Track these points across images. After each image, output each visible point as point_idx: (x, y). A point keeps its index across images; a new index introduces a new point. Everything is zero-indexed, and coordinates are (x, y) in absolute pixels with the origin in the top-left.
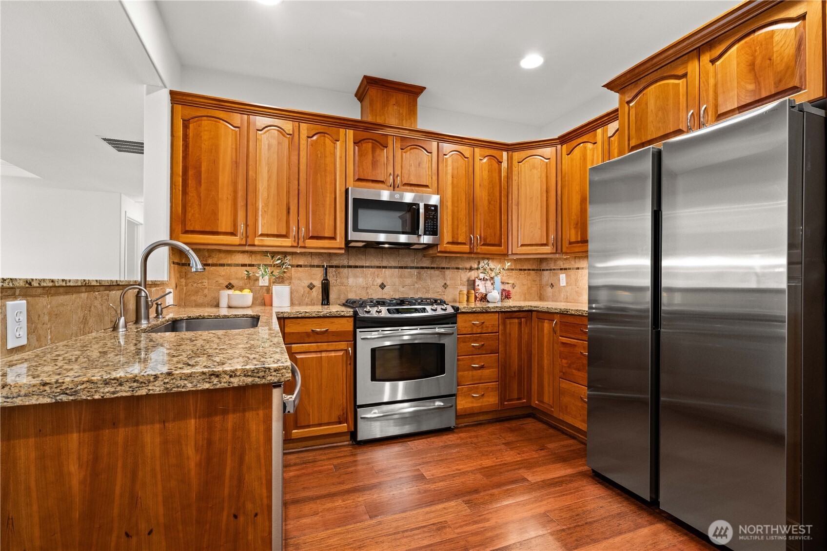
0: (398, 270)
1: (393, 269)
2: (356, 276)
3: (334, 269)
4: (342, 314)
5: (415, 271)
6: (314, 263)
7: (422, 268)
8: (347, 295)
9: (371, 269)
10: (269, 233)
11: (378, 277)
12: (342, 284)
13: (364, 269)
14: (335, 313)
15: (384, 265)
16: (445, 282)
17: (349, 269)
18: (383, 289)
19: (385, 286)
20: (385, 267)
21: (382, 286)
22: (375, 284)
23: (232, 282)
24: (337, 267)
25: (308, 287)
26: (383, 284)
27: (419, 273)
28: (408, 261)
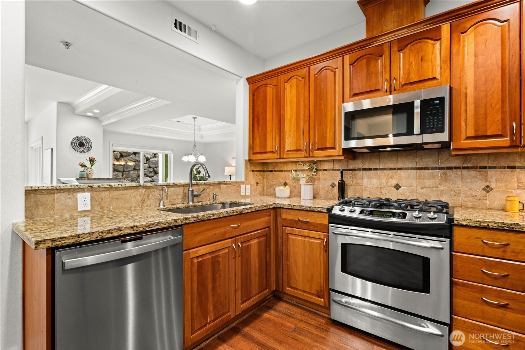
0: (416, 171)
1: (409, 171)
2: (370, 178)
3: (351, 172)
4: (319, 210)
5: (440, 172)
6: (335, 167)
7: (450, 168)
8: (362, 194)
9: (385, 171)
11: (392, 178)
12: (358, 184)
13: (378, 171)
14: (314, 208)
15: (399, 167)
16: (487, 184)
17: (364, 171)
18: (397, 189)
19: (400, 187)
20: (401, 169)
21: (397, 187)
22: (389, 184)
24: (353, 170)
25: (331, 185)
26: (397, 185)
27: (445, 174)
28: (429, 162)
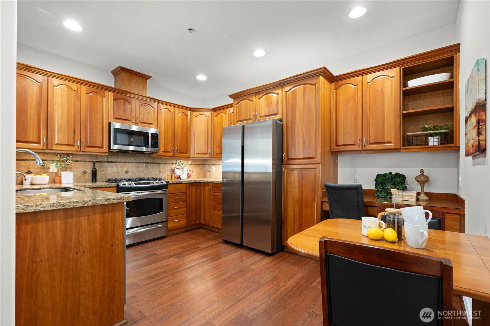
0: (135, 164)
1: (133, 164)
2: (112, 167)
3: (99, 163)
4: (111, 186)
5: (145, 165)
6: (86, 159)
7: (148, 163)
8: (107, 177)
9: (121, 163)
10: (62, 143)
11: (124, 167)
12: (104, 171)
13: (117, 163)
15: (128, 161)
16: (160, 170)
17: (108, 163)
18: (127, 173)
19: (128, 172)
20: (128, 162)
21: (127, 172)
22: (123, 171)
23: (30, 170)
24: (100, 162)
25: (83, 172)
26: (127, 171)
27: (147, 166)
28: (141, 159)
